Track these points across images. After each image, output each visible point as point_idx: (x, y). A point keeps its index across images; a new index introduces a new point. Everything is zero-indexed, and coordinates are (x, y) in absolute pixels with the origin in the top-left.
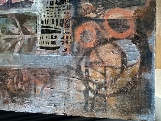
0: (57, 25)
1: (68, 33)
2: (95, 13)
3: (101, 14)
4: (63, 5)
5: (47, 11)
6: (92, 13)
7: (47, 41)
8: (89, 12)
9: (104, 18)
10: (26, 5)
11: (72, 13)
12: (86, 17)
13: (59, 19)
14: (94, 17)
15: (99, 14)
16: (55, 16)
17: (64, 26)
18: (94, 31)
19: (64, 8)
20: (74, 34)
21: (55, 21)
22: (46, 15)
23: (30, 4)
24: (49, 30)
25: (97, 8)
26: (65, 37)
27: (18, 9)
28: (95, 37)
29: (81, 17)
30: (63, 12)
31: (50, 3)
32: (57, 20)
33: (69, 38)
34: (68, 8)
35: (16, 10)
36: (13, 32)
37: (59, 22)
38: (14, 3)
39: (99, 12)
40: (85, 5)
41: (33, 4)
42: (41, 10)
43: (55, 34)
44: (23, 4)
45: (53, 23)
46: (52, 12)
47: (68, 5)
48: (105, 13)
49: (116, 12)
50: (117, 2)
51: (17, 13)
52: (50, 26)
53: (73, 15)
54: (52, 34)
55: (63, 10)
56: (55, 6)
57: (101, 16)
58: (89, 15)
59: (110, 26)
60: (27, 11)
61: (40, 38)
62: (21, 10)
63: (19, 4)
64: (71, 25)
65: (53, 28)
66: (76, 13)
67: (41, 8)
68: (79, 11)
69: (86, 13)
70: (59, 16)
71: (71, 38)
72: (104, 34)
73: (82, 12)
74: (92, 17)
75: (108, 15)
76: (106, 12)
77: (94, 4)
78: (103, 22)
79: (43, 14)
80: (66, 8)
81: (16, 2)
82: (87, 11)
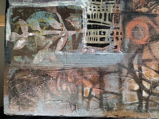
0: (105, 20)
1: (118, 28)
2: (147, 8)
3: (153, 9)
5: (93, 4)
6: (144, 7)
7: (95, 38)
8: (140, 6)
9: (157, 13)
11: (121, 7)
12: (137, 12)
13: (108, 14)
14: (146, 12)
15: (150, 8)
16: (103, 10)
17: (113, 21)
18: (146, 26)
20: (124, 30)
21: (103, 15)
22: (93, 9)
24: (96, 25)
25: (148, 3)
26: (115, 33)
27: (59, 2)
28: (148, 33)
29: (132, 11)
30: (112, 5)
32: (105, 14)
33: (119, 34)
34: (117, 2)
35: (57, 2)
36: (55, 28)
37: (107, 17)
39: (151, 6)
42: (86, 3)
43: (103, 30)
45: (101, 18)
46: (99, 6)
48: (157, 8)
52: (98, 21)
53: (122, 9)
54: (101, 30)
55: (111, 3)
57: (154, 10)
58: (140, 10)
60: (70, 4)
61: (87, 34)
62: (63, 2)
64: (121, 20)
65: (101, 23)
66: (126, 7)
67: (87, 1)
68: (129, 5)
69: (136, 7)
70: (107, 10)
71: (121, 34)
72: (157, 30)
73: (132, 5)
74: (143, 11)
76: (158, 6)
78: (156, 17)
79: (89, 8)
80: (115, 1)
82: (138, 5)
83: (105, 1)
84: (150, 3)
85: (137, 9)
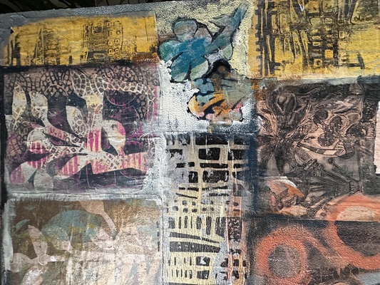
0: (208, 233)
1: (239, 252)
2: (304, 206)
3: (318, 208)
4: (221, 183)
5: (183, 196)
6: (297, 204)
7: (186, 271)
8: (287, 202)
9: (326, 219)
10: (129, 180)
11: (244, 204)
12: (281, 215)
13: (214, 218)
14: (302, 216)
15: (312, 207)
16: (204, 209)
17: (226, 235)
18: (303, 248)
19: (224, 191)
20: (251, 255)
21: (204, 222)
22: (181, 207)
23: (139, 179)
24: (190, 244)
25: (306, 194)
26: (231, 263)
27: (109, 190)
28: (305, 263)
29: (269, 214)
30: (223, 199)
31: (190, 176)
32: (209, 219)
33: (241, 264)
34: (234, 191)
35: (104, 191)
36: (101, 247)
37: (213, 225)
38: (99, 175)
39: (313, 203)
40: (277, 185)
41: (147, 177)
42: (166, 193)
43: (206, 255)
44: (120, 177)
45: (198, 227)
46: (194, 200)
47: (234, 185)
48: (328, 207)
49: (357, 204)
50: (357, 179)
51: (108, 198)
52: (190, 233)
53: (247, 209)
54: (199, 254)
55: (222, 195)
56: (201, 184)
57: (320, 212)
58: (288, 210)
59: (342, 239)
60: (133, 196)
61: (169, 262)
62: (116, 191)
63: (110, 176)
64: (244, 234)
65: (198, 238)
66: (256, 203)
67: (167, 189)
68: (263, 198)
69: (279, 205)
70: (213, 209)
71: (244, 265)
72: (327, 257)
73: (270, 201)
74: (296, 214)
75: (337, 212)
76: (330, 203)
77: (300, 183)
78: (324, 227)
79: (172, 204)
80: (230, 190)
81: (103, 171)
82: (283, 200)
83: (207, 189)
84: (311, 194)
85: (281, 208)
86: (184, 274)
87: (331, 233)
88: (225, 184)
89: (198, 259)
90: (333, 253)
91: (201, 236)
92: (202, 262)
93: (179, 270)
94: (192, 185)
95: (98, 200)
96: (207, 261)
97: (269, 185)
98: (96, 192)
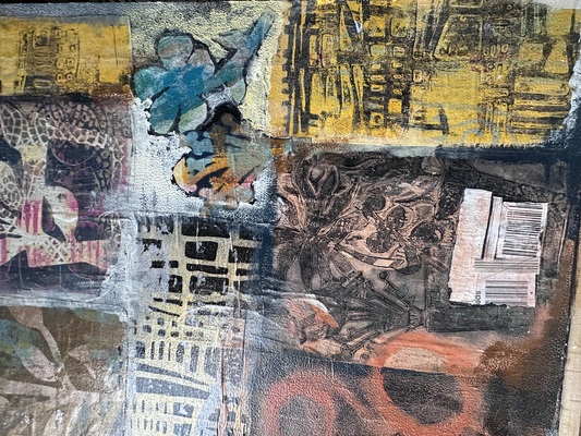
1: (237, 400)
2: (337, 341)
3: (358, 346)
4: (215, 296)
5: (158, 310)
6: (327, 338)
8: (312, 333)
9: (368, 363)
10: (81, 280)
11: (249, 331)
12: (303, 352)
13: (203, 347)
14: (333, 356)
15: (349, 343)
16: (189, 334)
18: (330, 404)
19: (220, 309)
21: (188, 352)
22: (156, 327)
23: (96, 280)
24: (166, 383)
25: (342, 323)
27: (51, 293)
28: (332, 426)
29: (285, 349)
30: (218, 321)
31: (171, 282)
32: (195, 349)
34: (235, 310)
35: (44, 294)
36: (37, 376)
37: (201, 358)
38: (38, 269)
39: (351, 338)
40: (299, 306)
41: (107, 279)
42: (135, 305)
44: (68, 276)
46: (175, 319)
47: (236, 300)
48: (373, 346)
49: (416, 345)
50: (421, 307)
51: (48, 305)
52: (170, 368)
53: (253, 338)
54: (178, 399)
55: (217, 314)
56: (187, 295)
57: (360, 352)
58: (313, 345)
59: (391, 395)
60: (85, 306)
61: (135, 406)
62: (62, 296)
63: (54, 273)
64: (245, 376)
65: (179, 376)
67: (136, 299)
69: (301, 336)
70: (202, 334)
71: (243, 421)
72: (365, 420)
73: (287, 329)
74: (324, 352)
75: (386, 354)
76: (376, 340)
77: (334, 306)
78: (365, 375)
79: (143, 322)
80: (229, 308)
81: (44, 264)
82: (307, 330)
83: (195, 304)
84: (349, 325)
85: (302, 342)
86: (155, 427)
87: (375, 384)
88: (222, 298)
89: (177, 406)
90: (376, 415)
91: (182, 373)
92: (183, 411)
93: (149, 419)
94: (174, 296)
95: (35, 307)
96: (190, 410)
97: (288, 306)
98: (32, 295)
